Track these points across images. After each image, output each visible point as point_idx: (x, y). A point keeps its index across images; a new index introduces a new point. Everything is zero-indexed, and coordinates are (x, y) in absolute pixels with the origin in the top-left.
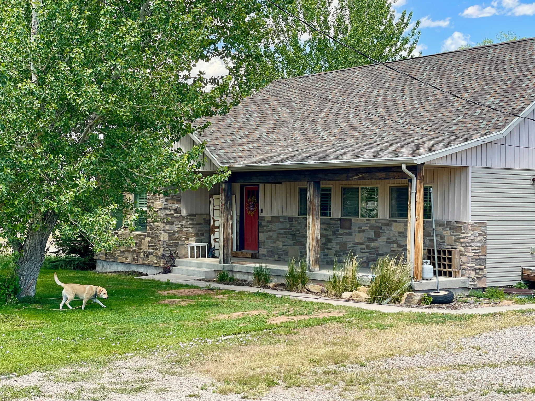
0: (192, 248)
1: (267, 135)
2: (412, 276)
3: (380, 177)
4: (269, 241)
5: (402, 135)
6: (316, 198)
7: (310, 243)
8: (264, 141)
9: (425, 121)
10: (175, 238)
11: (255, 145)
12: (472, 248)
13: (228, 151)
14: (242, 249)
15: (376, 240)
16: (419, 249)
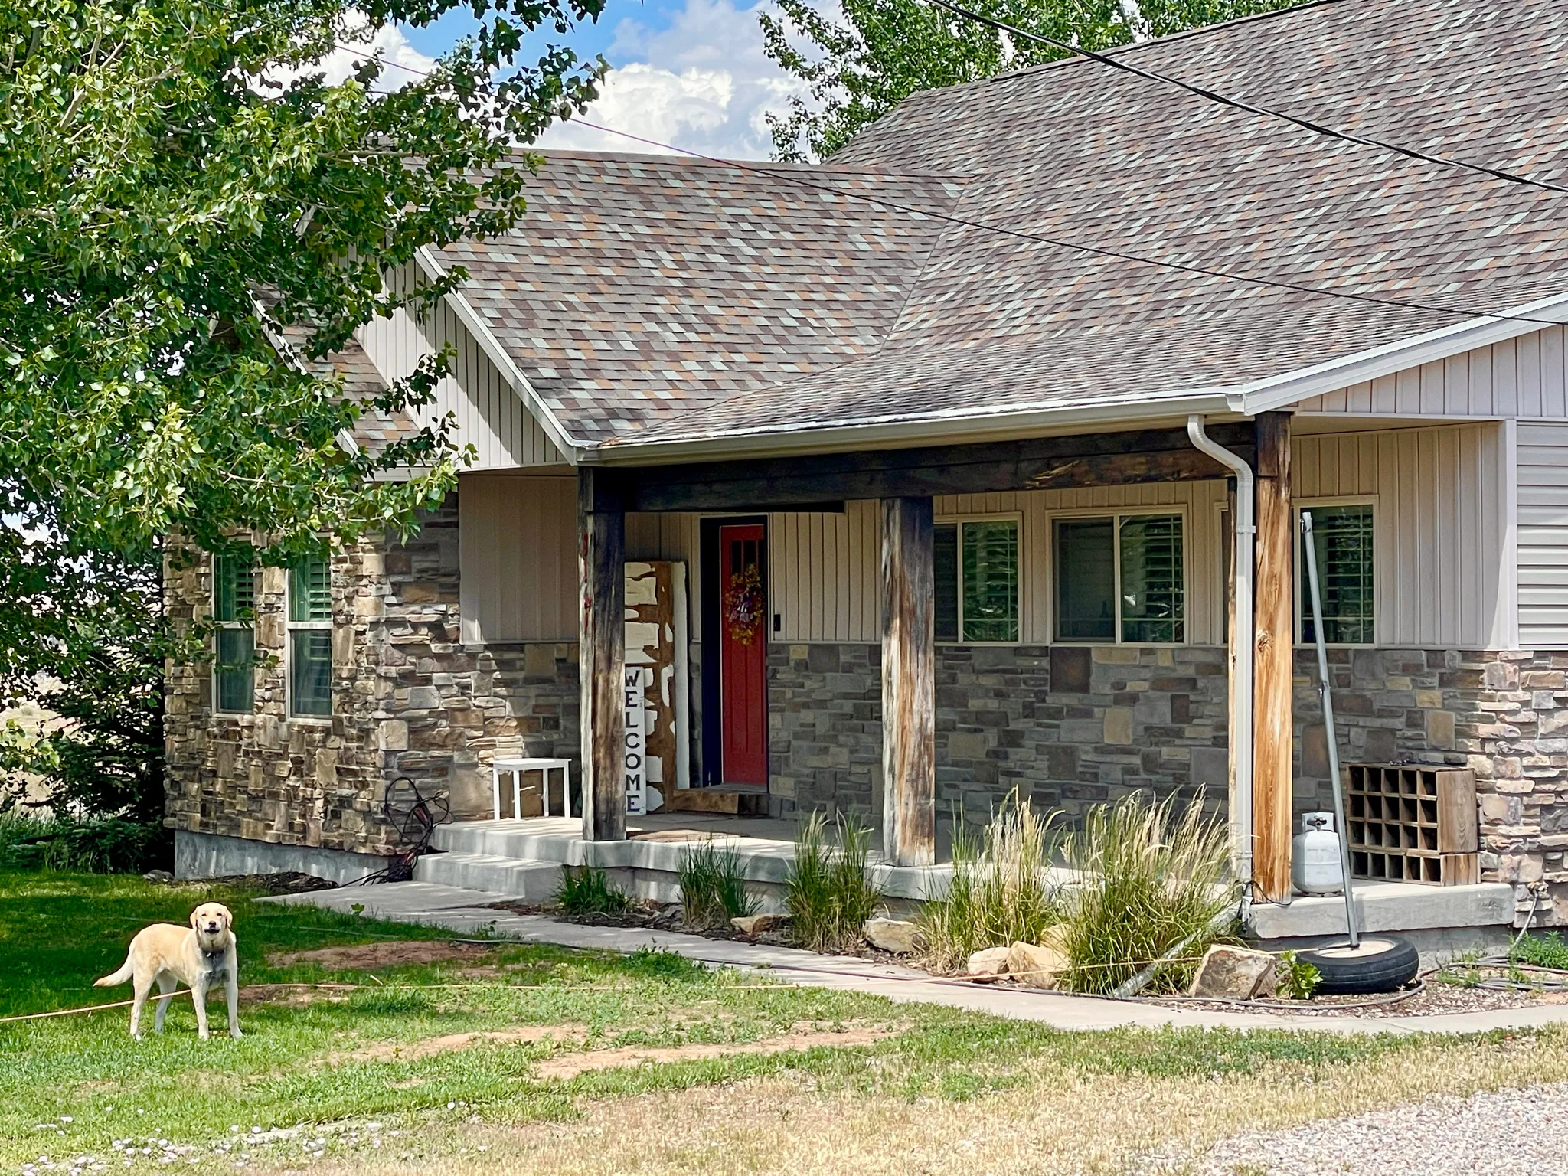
0: (506, 780)
1: (800, 314)
2: (1246, 876)
3: (1129, 472)
4: (805, 744)
5: (1290, 298)
6: (912, 567)
7: (892, 751)
8: (782, 341)
9: (1386, 238)
10: (438, 740)
11: (736, 357)
12: (1526, 761)
13: (615, 385)
14: (716, 781)
15: (1179, 734)
16: (1275, 768)
